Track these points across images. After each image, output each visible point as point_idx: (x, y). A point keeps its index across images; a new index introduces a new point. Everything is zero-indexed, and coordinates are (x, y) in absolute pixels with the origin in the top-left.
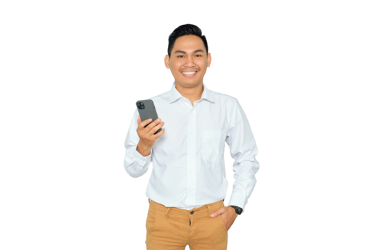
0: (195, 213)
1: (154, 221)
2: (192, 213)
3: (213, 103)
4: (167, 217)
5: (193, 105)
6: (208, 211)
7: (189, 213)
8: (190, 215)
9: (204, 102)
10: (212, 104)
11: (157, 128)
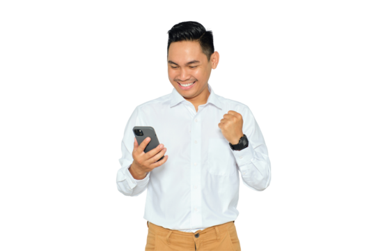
0: (200, 237)
1: (154, 249)
2: (197, 235)
3: (221, 109)
4: (169, 242)
5: (197, 110)
6: (216, 233)
7: (194, 237)
8: (195, 239)
9: (210, 106)
10: (220, 111)
11: (159, 156)
